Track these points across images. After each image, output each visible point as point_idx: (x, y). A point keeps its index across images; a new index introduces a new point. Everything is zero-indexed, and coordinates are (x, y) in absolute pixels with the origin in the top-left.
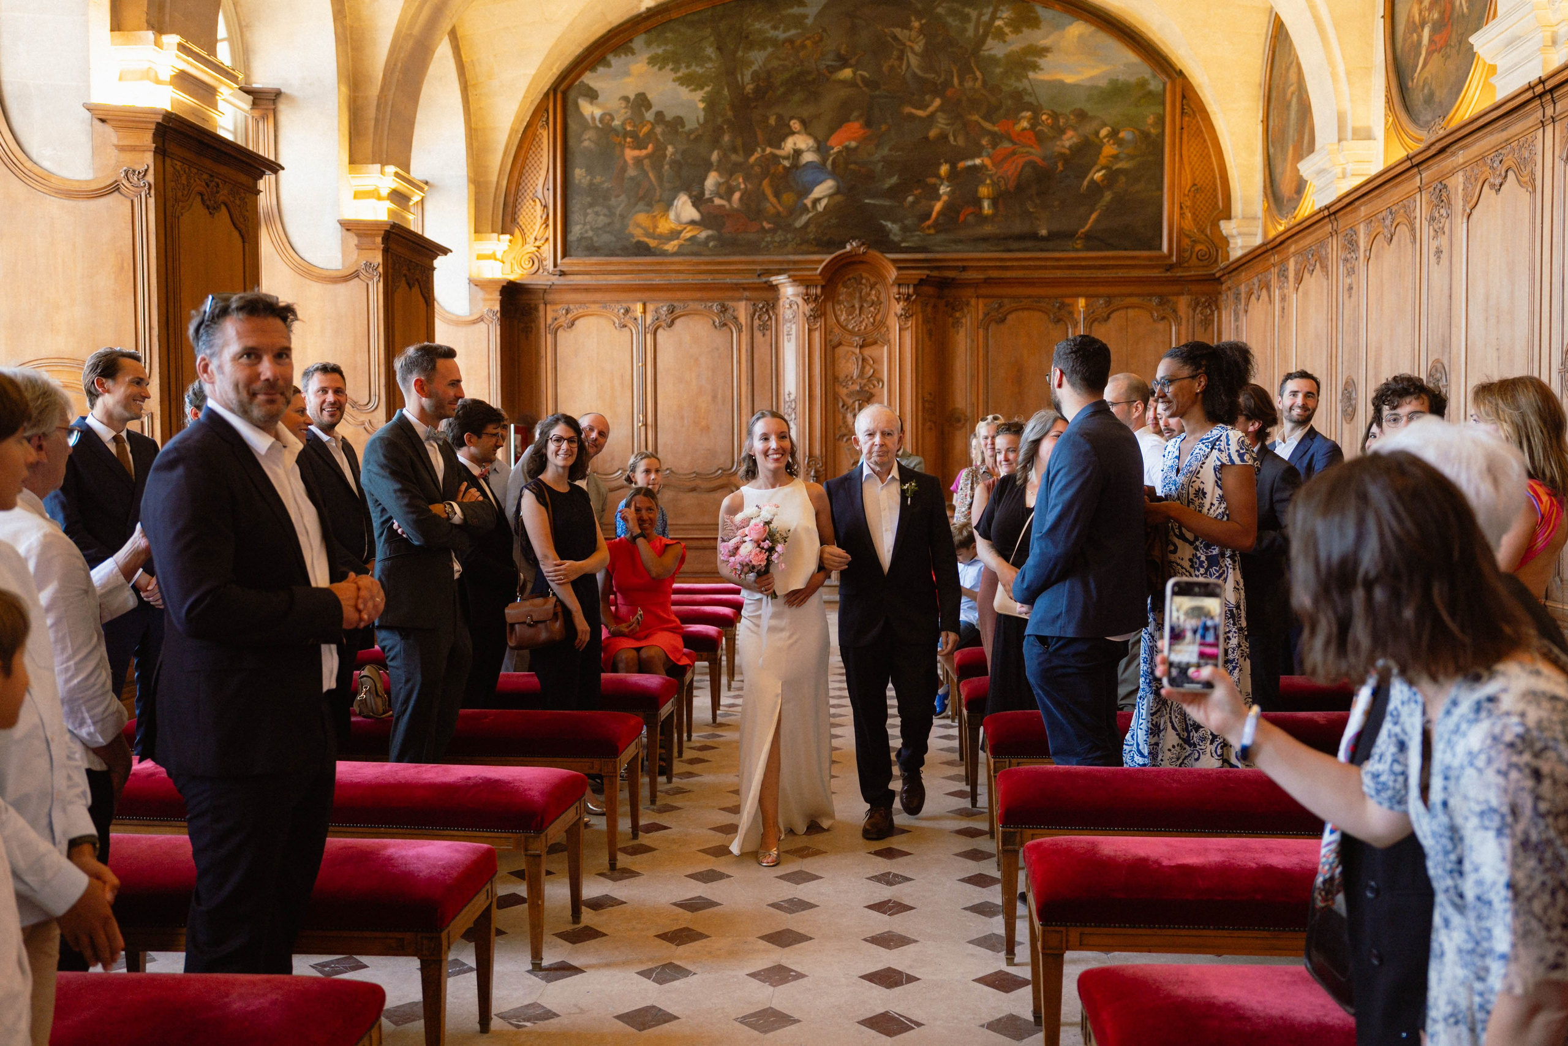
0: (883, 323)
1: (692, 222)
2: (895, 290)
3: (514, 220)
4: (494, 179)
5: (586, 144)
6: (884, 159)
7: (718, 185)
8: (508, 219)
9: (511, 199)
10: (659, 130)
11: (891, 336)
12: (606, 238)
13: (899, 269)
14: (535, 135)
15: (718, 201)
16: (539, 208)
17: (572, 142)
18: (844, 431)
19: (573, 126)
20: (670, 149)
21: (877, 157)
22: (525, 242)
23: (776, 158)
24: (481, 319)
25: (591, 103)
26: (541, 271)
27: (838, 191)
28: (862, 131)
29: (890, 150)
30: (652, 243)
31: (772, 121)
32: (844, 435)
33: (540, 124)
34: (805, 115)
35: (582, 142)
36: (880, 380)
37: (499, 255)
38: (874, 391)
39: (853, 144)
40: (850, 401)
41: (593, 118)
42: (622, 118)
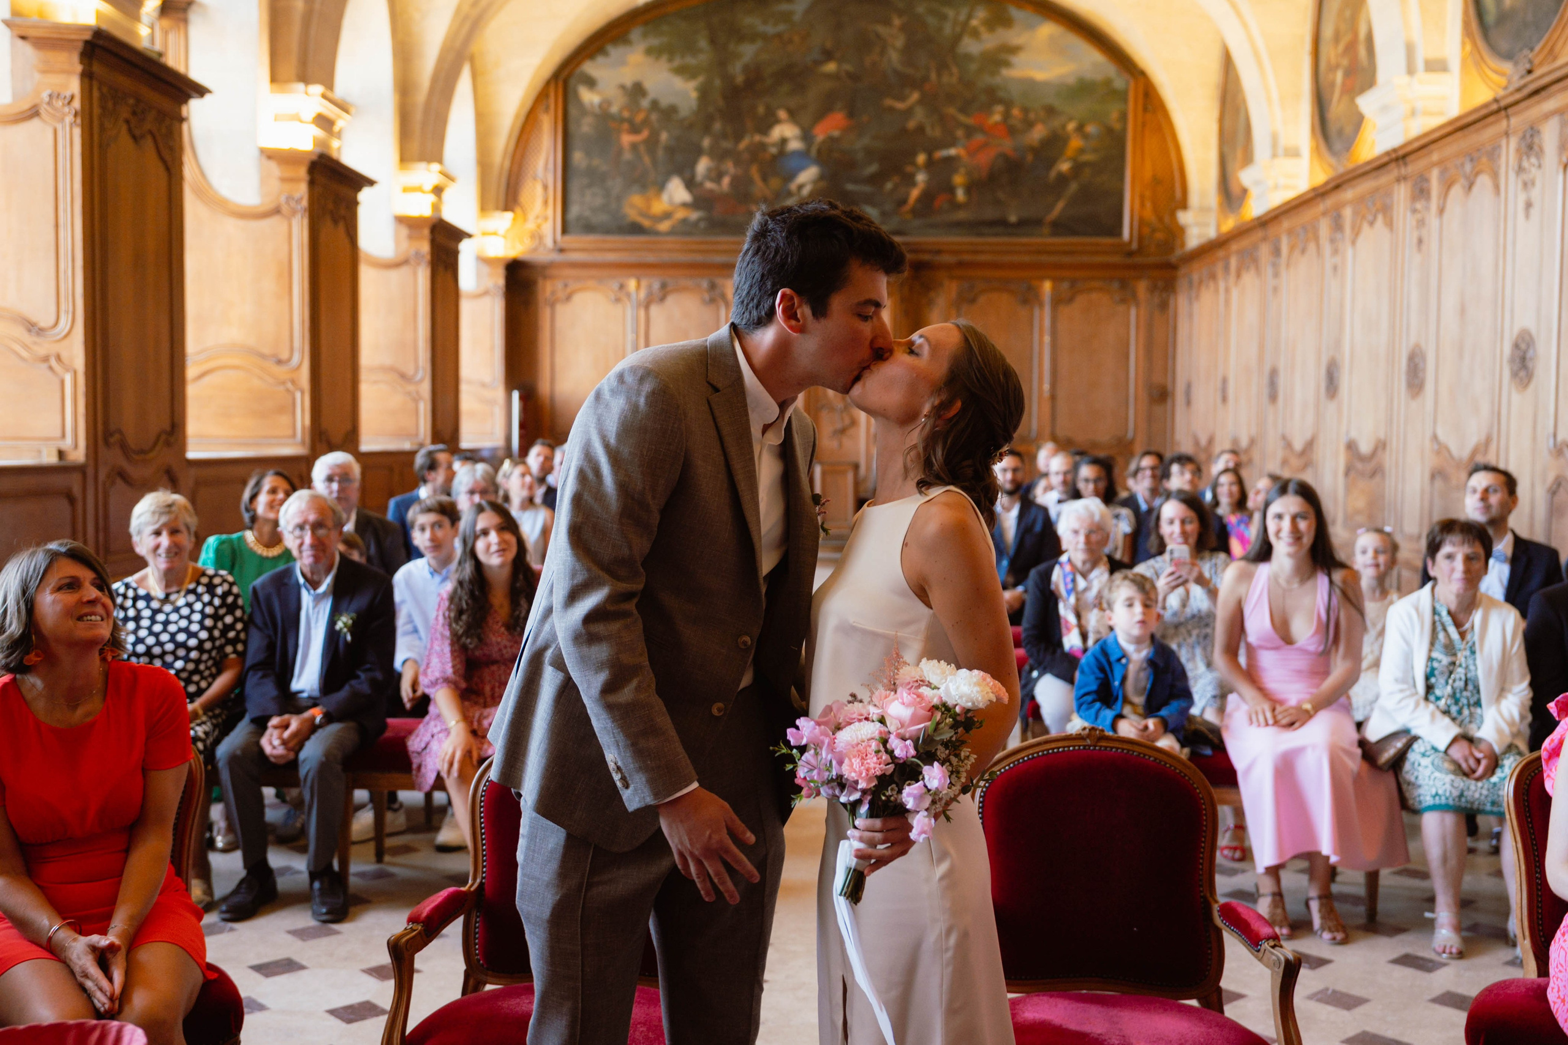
1: (685, 205)
3: (516, 198)
4: (499, 158)
5: (585, 128)
6: (865, 148)
7: (709, 170)
8: (511, 197)
9: (514, 178)
10: (654, 117)
12: (602, 218)
14: (536, 119)
15: (709, 185)
16: (540, 188)
17: (572, 127)
19: (573, 111)
20: (664, 136)
21: (858, 145)
22: (525, 220)
23: (763, 146)
24: (486, 293)
25: (590, 90)
26: (541, 247)
27: (821, 177)
28: (844, 122)
29: (871, 139)
30: (646, 223)
31: (761, 110)
33: (542, 109)
34: (791, 105)
35: (581, 127)
37: (502, 232)
39: (837, 134)
41: (592, 105)
42: (619, 105)
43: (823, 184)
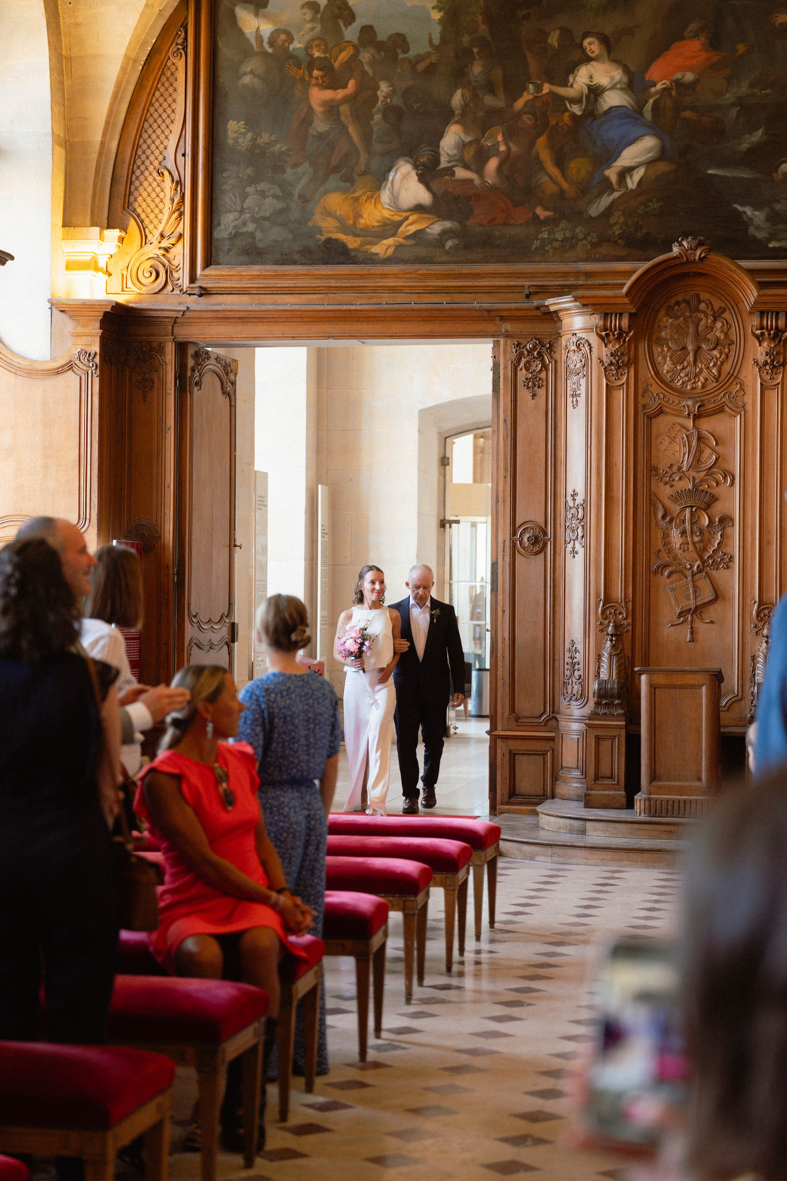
0: (734, 376)
1: (419, 208)
2: (755, 321)
3: (128, 205)
4: (97, 138)
5: (247, 80)
6: (740, 102)
7: (463, 146)
8: (119, 203)
9: (124, 172)
10: (365, 56)
11: (748, 399)
12: (277, 234)
13: (761, 285)
14: (164, 67)
15: (461, 173)
16: (168, 184)
17: (224, 78)
18: (665, 558)
19: (226, 52)
20: (384, 88)
21: (729, 97)
22: (144, 239)
23: (559, 101)
24: (69, 366)
25: (257, 15)
26: (169, 287)
27: (662, 155)
28: (704, 56)
29: (752, 85)
30: (352, 243)
31: (554, 39)
32: (666, 566)
33: (173, 48)
34: (608, 29)
35: (239, 78)
36: (728, 474)
37: (102, 264)
38: (716, 491)
39: (689, 77)
40: (675, 508)
41: (259, 37)
42: (307, 38)
43: (663, 167)
